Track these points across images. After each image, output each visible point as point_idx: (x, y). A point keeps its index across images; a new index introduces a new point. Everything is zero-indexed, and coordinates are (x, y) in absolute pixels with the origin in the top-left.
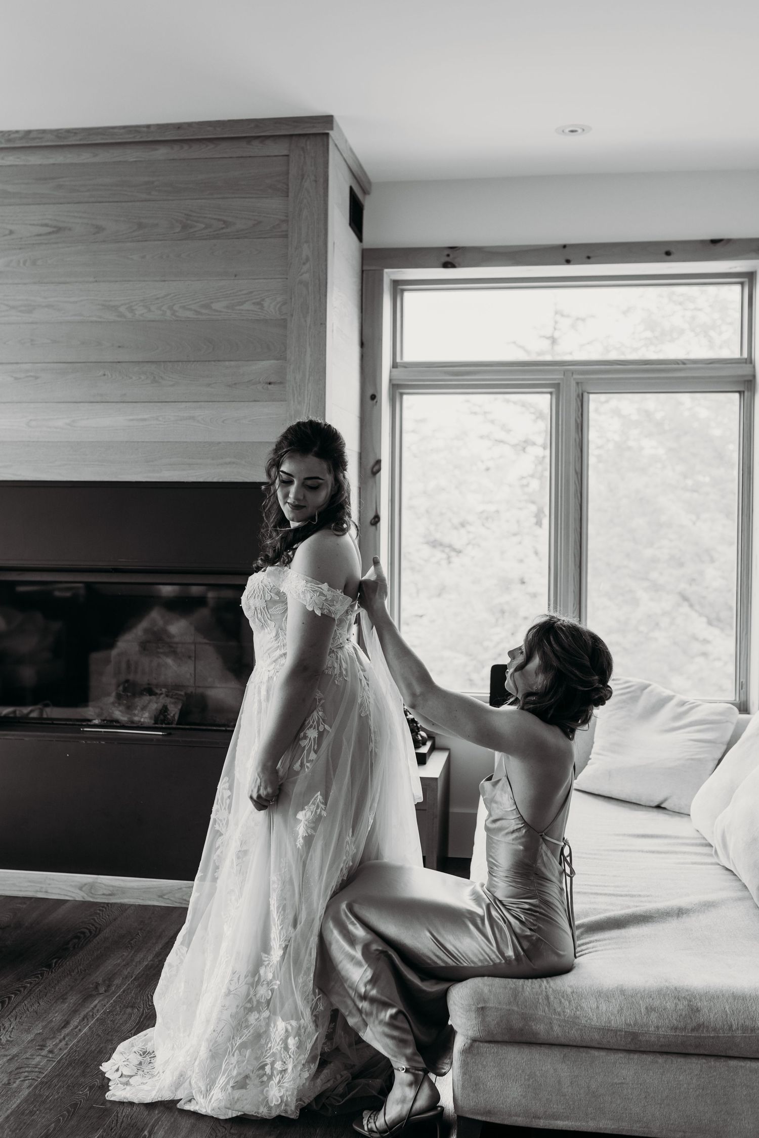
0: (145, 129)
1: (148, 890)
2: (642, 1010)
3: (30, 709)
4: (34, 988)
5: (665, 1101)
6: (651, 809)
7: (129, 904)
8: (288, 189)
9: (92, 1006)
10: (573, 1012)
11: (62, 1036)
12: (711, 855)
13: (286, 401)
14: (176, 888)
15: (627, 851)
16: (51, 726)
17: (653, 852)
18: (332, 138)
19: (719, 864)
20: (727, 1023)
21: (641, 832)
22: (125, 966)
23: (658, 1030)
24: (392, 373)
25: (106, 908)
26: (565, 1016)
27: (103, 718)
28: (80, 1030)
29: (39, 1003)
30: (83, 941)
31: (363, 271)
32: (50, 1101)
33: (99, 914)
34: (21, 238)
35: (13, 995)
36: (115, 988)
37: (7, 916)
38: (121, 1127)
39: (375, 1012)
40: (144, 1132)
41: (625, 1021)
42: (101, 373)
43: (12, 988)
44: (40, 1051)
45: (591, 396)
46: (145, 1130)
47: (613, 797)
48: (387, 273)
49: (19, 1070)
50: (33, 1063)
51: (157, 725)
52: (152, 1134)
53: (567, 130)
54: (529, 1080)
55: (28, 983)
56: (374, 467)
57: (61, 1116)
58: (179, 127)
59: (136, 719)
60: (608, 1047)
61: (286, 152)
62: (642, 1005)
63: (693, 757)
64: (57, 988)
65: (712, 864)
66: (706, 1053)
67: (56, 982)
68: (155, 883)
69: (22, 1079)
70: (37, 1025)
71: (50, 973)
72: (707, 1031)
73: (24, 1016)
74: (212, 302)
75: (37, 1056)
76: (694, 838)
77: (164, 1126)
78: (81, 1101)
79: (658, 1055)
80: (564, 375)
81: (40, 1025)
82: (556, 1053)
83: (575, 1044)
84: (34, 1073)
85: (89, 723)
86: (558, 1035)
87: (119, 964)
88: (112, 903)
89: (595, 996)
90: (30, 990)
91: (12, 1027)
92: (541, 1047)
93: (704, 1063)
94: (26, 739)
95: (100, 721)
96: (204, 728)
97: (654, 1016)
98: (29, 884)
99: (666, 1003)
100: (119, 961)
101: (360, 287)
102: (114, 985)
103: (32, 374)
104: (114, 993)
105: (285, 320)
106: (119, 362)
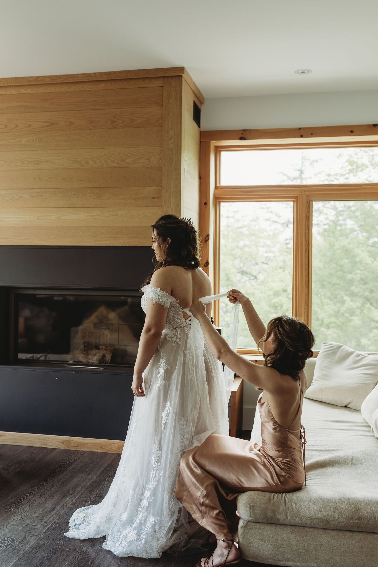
0: (93, 75)
1: (95, 444)
2: (331, 509)
3: (40, 355)
4: (39, 491)
5: (342, 554)
6: (342, 408)
7: (86, 451)
8: (162, 103)
9: (66, 501)
10: (297, 509)
11: (51, 515)
12: (370, 432)
13: (161, 207)
14: (109, 444)
15: (328, 429)
16: (49, 364)
17: (342, 430)
18: (184, 78)
19: (374, 436)
20: (374, 516)
21: (336, 419)
22: (83, 481)
23: (339, 519)
24: (215, 192)
25: (75, 453)
26: (293, 511)
27: (74, 360)
28: (60, 512)
29: (41, 498)
30: (63, 469)
31: (200, 142)
32: (44, 546)
33: (71, 456)
34: (34, 129)
35: (29, 495)
36: (78, 492)
37: (28, 456)
38: (77, 560)
39: (208, 512)
40: (88, 563)
41: (323, 514)
42: (73, 193)
43: (28, 491)
44: (40, 522)
45: (314, 202)
46: (89, 562)
47: (324, 402)
48: (212, 143)
49: (30, 531)
50: (37, 528)
51: (100, 364)
52: (92, 563)
53: (300, 72)
54: (275, 542)
55: (36, 489)
56: (206, 238)
57: (49, 554)
58: (109, 73)
59: (90, 361)
60: (314, 527)
61: (161, 85)
62: (331, 507)
63: (364, 382)
64: (50, 491)
65: (371, 436)
66: (363, 531)
67: (50, 489)
68: (98, 441)
69: (31, 535)
70: (40, 509)
71: (47, 484)
72: (363, 520)
73: (34, 505)
74: (126, 159)
75: (39, 524)
76: (362, 423)
77: (98, 560)
78: (59, 547)
79: (339, 531)
80: (300, 192)
81: (41, 509)
82: (288, 529)
83: (298, 525)
84: (37, 533)
85: (67, 363)
86: (290, 520)
87: (80, 481)
88: (78, 450)
89: (308, 502)
90: (37, 492)
91: (27, 510)
92: (281, 526)
93: (362, 536)
94: (37, 370)
95: (73, 362)
96: (123, 365)
97: (337, 512)
98: (38, 440)
99: (343, 506)
100: (80, 479)
101: (199, 150)
102: (77, 490)
103: (39, 194)
104: (77, 494)
105: (161, 167)
106: (81, 188)
